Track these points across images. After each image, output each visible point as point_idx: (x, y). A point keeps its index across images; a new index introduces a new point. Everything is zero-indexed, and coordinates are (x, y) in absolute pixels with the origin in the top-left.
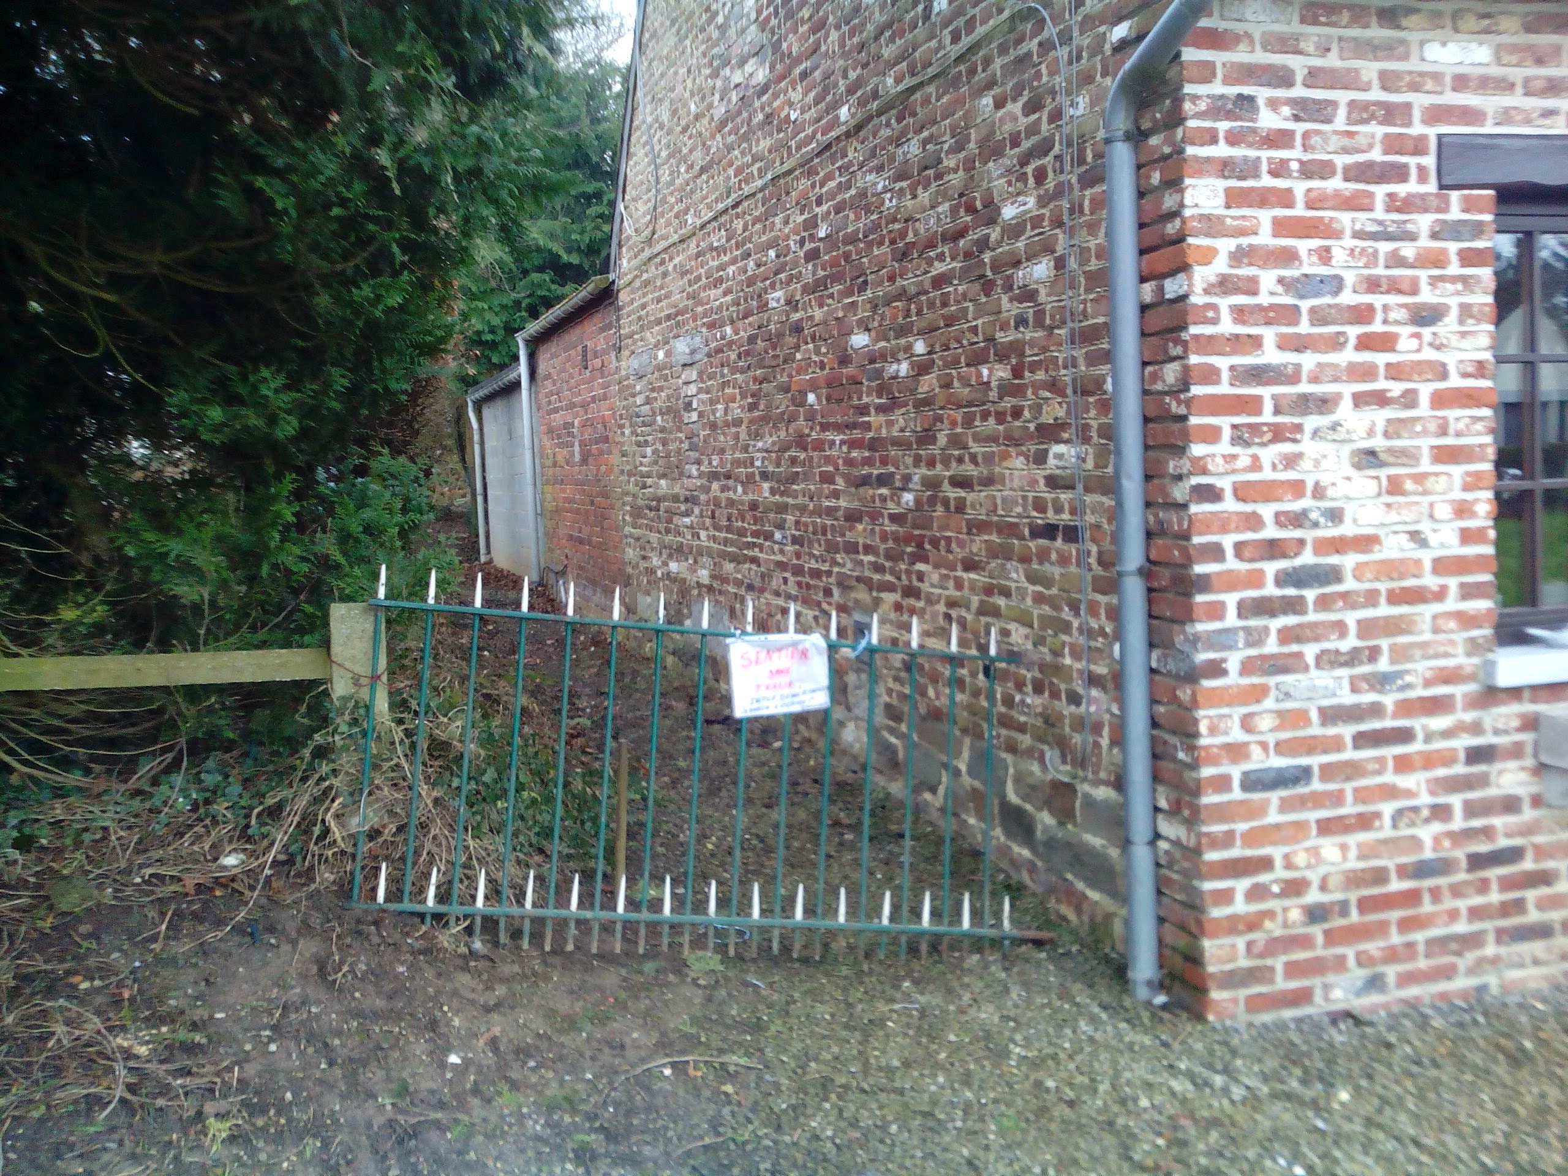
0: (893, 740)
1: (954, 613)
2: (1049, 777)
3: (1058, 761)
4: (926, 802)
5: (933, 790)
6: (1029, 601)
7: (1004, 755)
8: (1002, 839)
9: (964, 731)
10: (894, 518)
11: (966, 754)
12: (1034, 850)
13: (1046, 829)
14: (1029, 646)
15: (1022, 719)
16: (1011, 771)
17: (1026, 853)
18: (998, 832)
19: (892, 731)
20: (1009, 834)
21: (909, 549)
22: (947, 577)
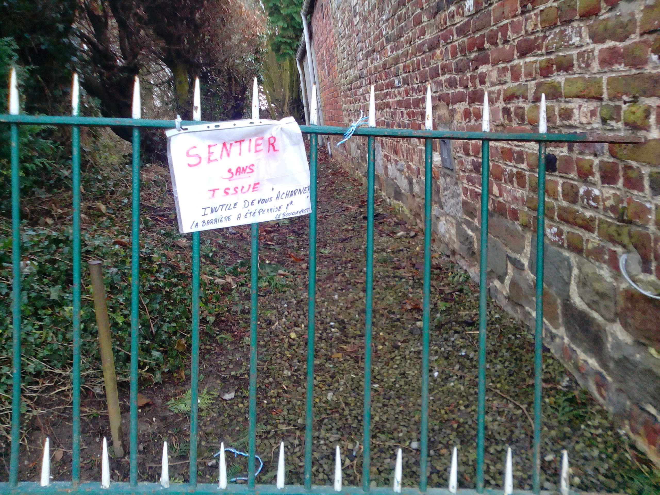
0: (470, 232)
1: (512, 107)
2: (624, 286)
3: (636, 268)
4: (496, 289)
5: (501, 279)
6: (596, 66)
7: (566, 254)
8: (566, 340)
9: (525, 226)
10: (461, 31)
11: (528, 249)
12: (603, 362)
13: (618, 345)
14: (597, 124)
15: (588, 214)
16: (575, 271)
17: (593, 362)
18: (562, 331)
19: (469, 224)
20: (573, 338)
21: (473, 56)
22: (504, 70)
